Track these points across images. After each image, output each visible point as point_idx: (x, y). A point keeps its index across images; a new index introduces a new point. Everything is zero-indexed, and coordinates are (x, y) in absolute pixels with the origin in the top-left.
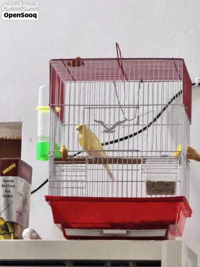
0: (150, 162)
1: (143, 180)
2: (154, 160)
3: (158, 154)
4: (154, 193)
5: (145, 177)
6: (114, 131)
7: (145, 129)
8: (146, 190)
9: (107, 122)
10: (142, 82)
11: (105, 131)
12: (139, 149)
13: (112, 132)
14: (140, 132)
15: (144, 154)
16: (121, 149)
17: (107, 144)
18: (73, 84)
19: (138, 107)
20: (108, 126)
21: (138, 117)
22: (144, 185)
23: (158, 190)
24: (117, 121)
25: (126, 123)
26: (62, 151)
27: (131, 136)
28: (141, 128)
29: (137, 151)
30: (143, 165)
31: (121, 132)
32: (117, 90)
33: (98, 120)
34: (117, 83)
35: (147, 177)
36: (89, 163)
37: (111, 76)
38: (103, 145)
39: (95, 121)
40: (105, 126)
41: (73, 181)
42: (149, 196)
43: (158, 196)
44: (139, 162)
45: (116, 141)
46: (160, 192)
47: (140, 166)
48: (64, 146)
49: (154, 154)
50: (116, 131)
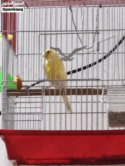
1: (105, 111)
4: (116, 125)
6: (72, 59)
10: (101, 6)
21: (98, 44)
22: (106, 116)
24: (75, 48)
26: (16, 81)
29: (98, 80)
35: (109, 108)
39: (51, 48)
44: (100, 93)
47: (101, 97)
48: (18, 76)
50: (74, 58)
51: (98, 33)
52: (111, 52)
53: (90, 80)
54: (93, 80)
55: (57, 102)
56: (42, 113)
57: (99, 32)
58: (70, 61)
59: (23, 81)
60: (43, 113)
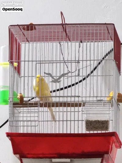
0: (88, 106)
1: (83, 119)
2: (92, 103)
3: (95, 99)
4: (91, 129)
5: (85, 117)
6: (60, 81)
7: (84, 79)
8: (86, 127)
9: (54, 75)
10: (81, 42)
11: (52, 81)
12: (79, 95)
13: (58, 82)
14: (80, 81)
15: (84, 99)
16: (66, 95)
17: (54, 91)
18: (27, 44)
19: (78, 62)
20: (55, 78)
21: (79, 70)
22: (84, 123)
23: (95, 127)
24: (62, 73)
25: (70, 74)
26: (19, 97)
27: (73, 85)
28: (81, 78)
29: (79, 97)
30: (83, 107)
31: (66, 82)
32: (62, 49)
33: (47, 72)
34: (62, 43)
35: (86, 117)
36: (41, 107)
37: (57, 38)
38: (51, 92)
39: (45, 73)
40: (53, 77)
41: (28, 121)
42: (88, 132)
43: (95, 132)
44: (80, 105)
45: (62, 89)
46: (96, 129)
47: (80, 108)
48: (21, 94)
49: (91, 99)
56: (38, 120)
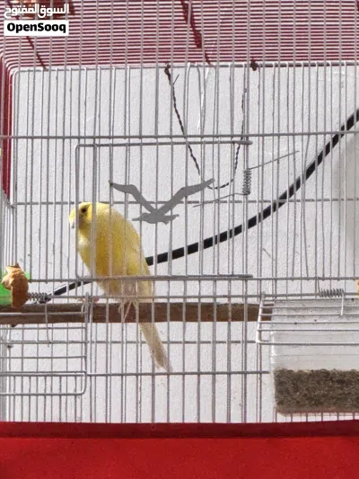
3: (309, 287)
4: (300, 408)
6: (172, 217)
8: (276, 397)
12: (249, 273)
13: (167, 220)
21: (247, 174)
26: (11, 281)
29: (246, 278)
35: (277, 358)
36: (95, 320)
43: (314, 418)
44: (252, 314)
45: (193, 249)
46: (317, 404)
48: (17, 266)
50: (178, 215)
51: (247, 144)
52: (284, 197)
53: (225, 279)
54: (230, 278)
55: (127, 342)
56: (85, 372)
57: (251, 139)
58: (166, 223)
59: (31, 281)
60: (89, 373)
